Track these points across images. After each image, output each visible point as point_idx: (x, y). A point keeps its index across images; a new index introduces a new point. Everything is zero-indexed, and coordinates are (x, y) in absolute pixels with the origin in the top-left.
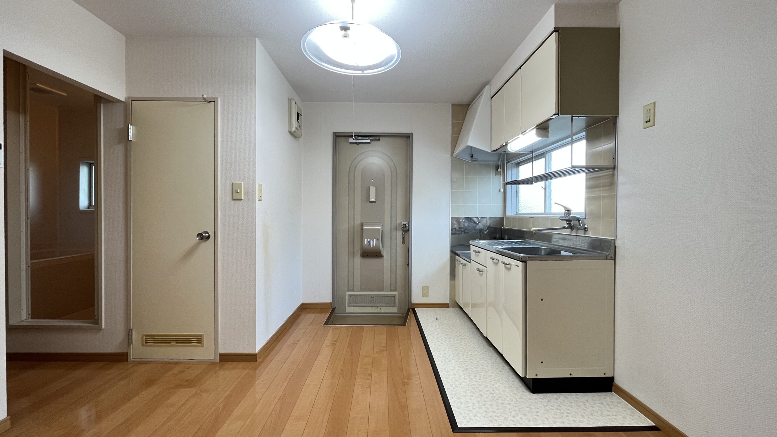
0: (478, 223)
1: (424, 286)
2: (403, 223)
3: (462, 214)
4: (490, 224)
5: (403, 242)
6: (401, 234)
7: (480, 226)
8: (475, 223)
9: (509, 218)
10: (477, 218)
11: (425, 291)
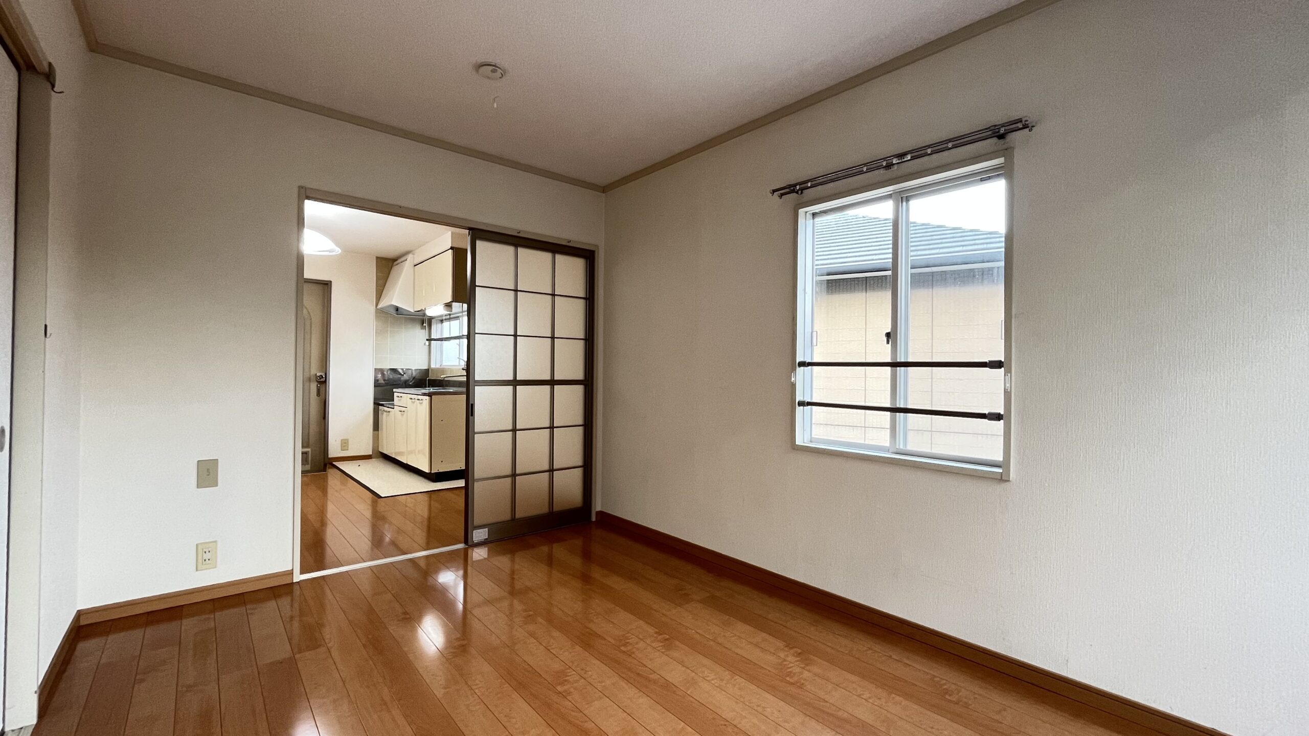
0: (403, 374)
1: (343, 439)
2: (318, 374)
3: (387, 365)
4: (416, 375)
5: (318, 394)
6: (316, 386)
7: (405, 377)
8: (400, 374)
9: (433, 370)
10: (402, 369)
11: (345, 444)
